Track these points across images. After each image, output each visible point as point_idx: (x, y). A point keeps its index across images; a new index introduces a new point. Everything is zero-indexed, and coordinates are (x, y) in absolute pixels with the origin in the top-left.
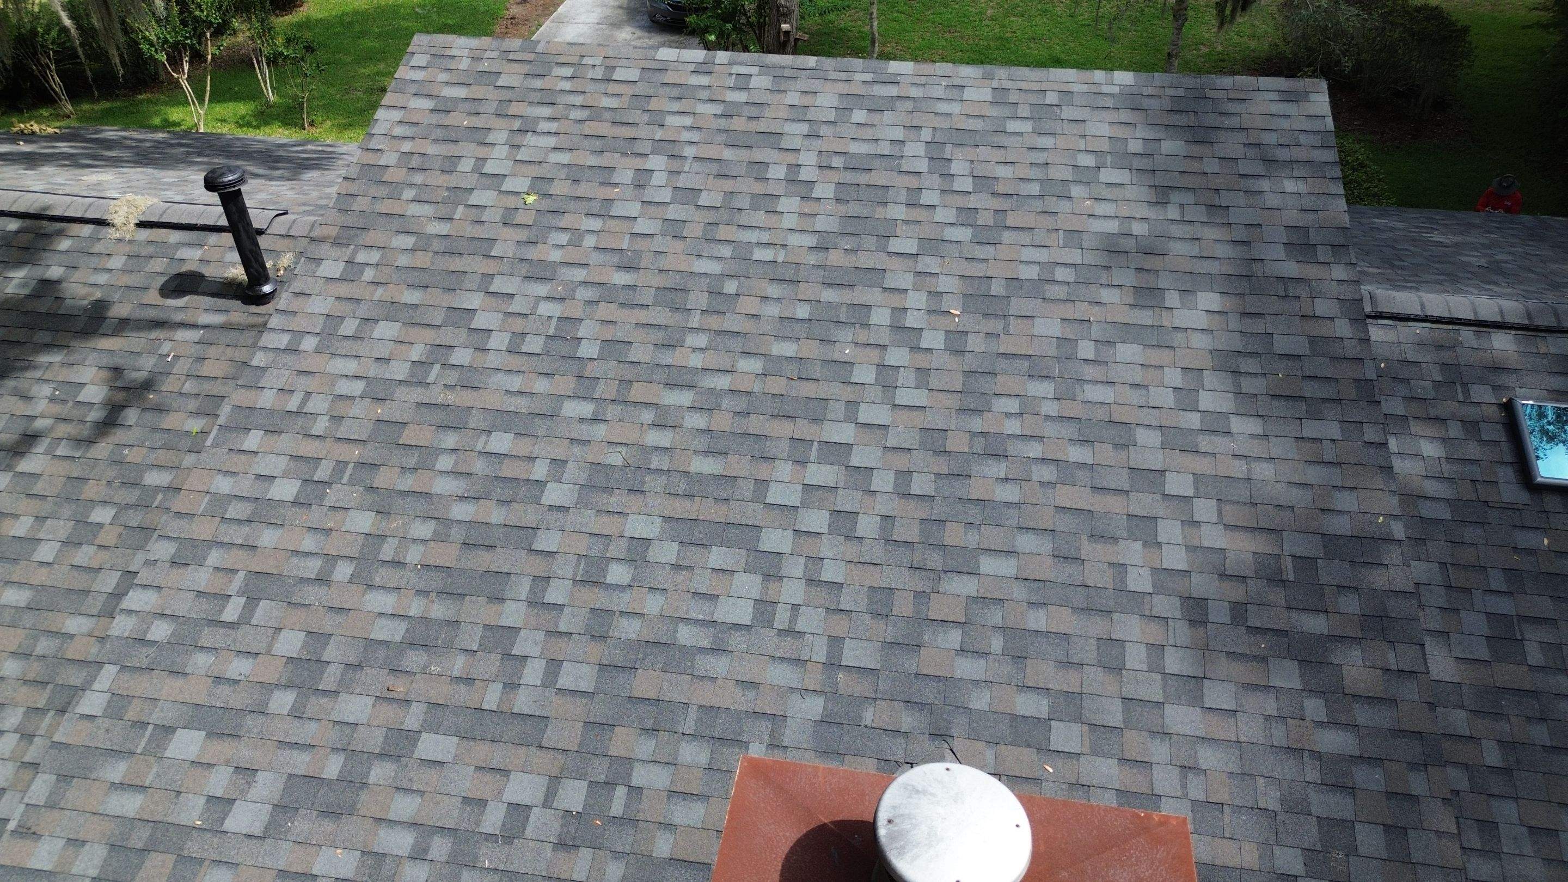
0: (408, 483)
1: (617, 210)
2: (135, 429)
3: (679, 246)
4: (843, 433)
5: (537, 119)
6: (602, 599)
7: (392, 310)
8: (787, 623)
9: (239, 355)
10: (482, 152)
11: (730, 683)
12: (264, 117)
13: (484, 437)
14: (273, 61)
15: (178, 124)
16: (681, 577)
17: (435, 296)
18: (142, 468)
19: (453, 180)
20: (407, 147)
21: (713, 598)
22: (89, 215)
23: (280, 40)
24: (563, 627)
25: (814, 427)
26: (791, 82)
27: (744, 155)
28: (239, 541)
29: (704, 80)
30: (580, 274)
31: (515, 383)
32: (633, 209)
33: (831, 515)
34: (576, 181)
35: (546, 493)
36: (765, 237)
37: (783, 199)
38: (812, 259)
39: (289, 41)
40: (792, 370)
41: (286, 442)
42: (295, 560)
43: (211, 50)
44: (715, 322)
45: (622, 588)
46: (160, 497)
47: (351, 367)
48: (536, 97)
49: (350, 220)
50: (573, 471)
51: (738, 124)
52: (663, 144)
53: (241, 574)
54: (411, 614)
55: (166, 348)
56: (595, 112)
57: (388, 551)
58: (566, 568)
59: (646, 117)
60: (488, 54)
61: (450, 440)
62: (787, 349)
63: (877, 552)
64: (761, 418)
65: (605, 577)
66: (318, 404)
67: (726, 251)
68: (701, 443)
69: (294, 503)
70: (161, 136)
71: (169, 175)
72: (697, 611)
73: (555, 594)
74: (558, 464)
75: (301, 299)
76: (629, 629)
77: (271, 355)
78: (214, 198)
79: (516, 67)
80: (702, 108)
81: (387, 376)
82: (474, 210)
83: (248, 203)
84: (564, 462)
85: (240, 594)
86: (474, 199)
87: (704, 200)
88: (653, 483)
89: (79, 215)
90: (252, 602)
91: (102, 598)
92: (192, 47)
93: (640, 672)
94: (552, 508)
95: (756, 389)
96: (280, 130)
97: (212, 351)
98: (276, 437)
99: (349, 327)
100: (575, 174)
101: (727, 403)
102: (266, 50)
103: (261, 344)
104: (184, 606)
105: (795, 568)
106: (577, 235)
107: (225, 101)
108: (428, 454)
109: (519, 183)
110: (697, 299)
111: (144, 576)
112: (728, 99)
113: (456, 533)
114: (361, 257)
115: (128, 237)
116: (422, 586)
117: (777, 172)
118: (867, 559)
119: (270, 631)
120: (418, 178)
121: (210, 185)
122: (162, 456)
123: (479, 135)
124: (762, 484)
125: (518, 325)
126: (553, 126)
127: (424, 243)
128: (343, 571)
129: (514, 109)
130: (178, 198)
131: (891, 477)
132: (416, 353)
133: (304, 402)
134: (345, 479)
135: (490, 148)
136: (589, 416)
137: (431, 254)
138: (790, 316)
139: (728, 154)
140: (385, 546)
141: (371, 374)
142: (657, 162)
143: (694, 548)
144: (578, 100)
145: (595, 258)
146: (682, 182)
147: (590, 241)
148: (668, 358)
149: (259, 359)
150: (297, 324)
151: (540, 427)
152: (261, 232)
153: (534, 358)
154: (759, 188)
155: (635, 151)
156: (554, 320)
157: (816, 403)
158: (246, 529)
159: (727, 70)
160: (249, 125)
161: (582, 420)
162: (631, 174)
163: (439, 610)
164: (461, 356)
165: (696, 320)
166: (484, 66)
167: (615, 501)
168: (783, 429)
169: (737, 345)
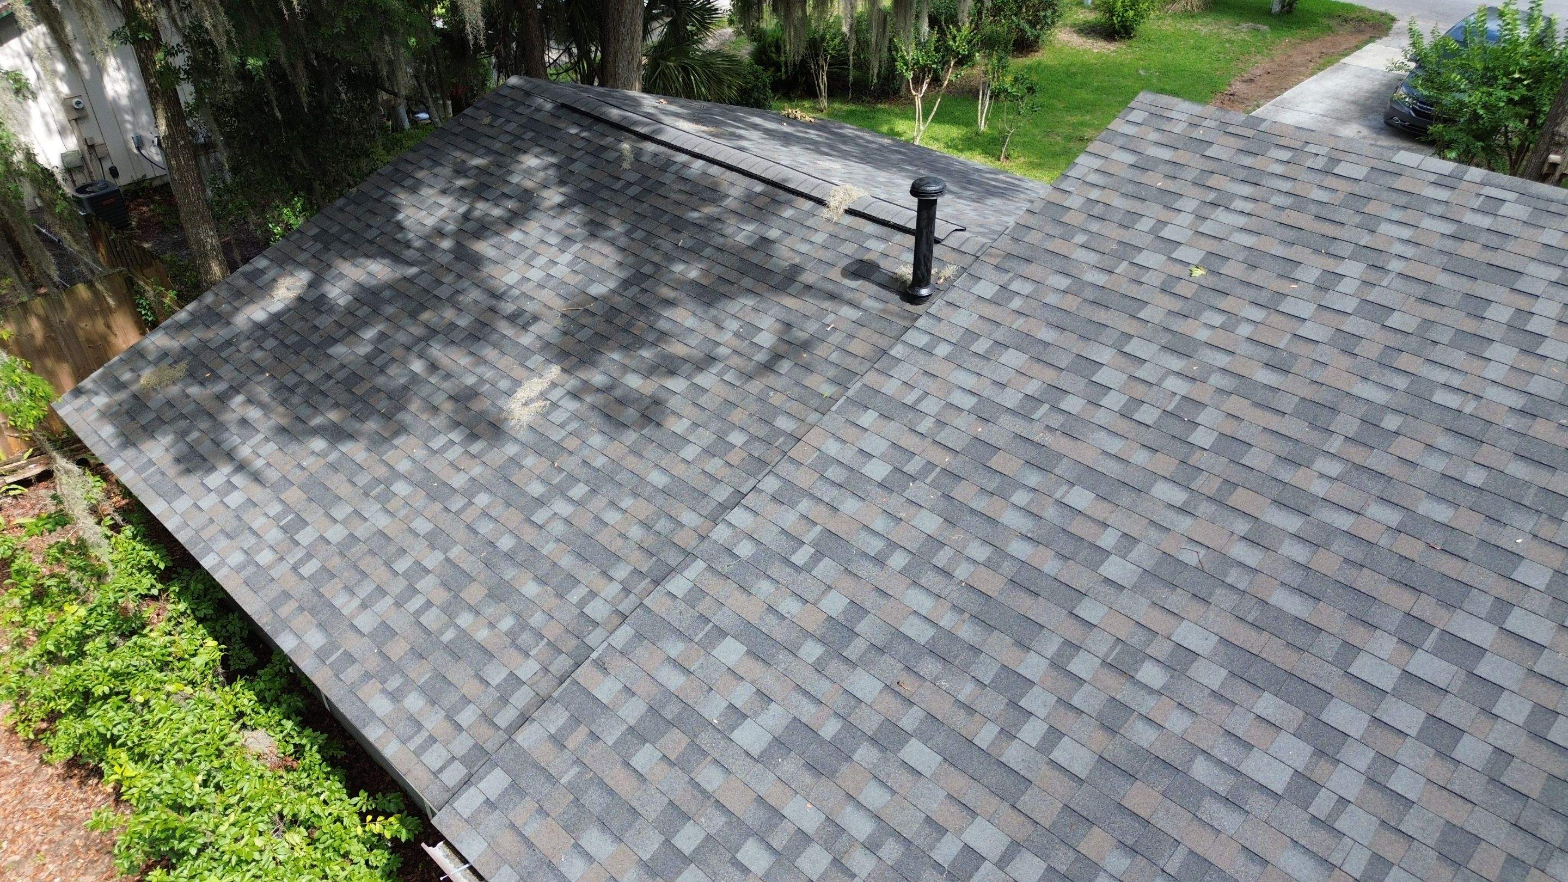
0: (980, 504)
1: (1286, 306)
2: (784, 378)
3: (1346, 361)
4: (1482, 634)
5: (1233, 196)
6: (1124, 692)
7: (1025, 341)
8: (1327, 811)
9: (883, 342)
10: (1165, 215)
11: (1234, 844)
12: (970, 143)
13: (1065, 488)
14: (995, 96)
15: (900, 135)
16: (1218, 708)
17: (1069, 341)
18: (777, 410)
19: (1127, 236)
20: (1095, 194)
21: (1249, 746)
22: (814, 194)
23: (1009, 78)
24: (1076, 701)
25: (1442, 612)
26: (1557, 219)
27: (1465, 285)
28: (827, 500)
29: (1443, 194)
30: (1222, 360)
31: (1115, 446)
32: (1306, 310)
33: (1427, 718)
34: (1253, 267)
35: (1106, 564)
36: (1456, 381)
37: (1496, 345)
38: (1511, 422)
39: (1016, 80)
40: (1437, 538)
41: (893, 430)
42: (863, 534)
43: (949, 75)
44: (1358, 455)
45: (1151, 691)
46: (781, 440)
47: (969, 381)
48: (1242, 174)
49: (1017, 249)
50: (1138, 553)
51: (1469, 249)
52: (1365, 251)
53: (819, 528)
54: (941, 624)
55: (830, 319)
56: (1300, 202)
57: (942, 559)
58: (1100, 645)
59: (1357, 219)
60: (1206, 123)
61: (1033, 478)
62: (1442, 513)
63: (1476, 788)
64: (1377, 576)
65: (1136, 671)
66: (930, 406)
67: (1401, 383)
68: (1295, 577)
69: (880, 485)
70: (886, 141)
71: (882, 176)
72: (1223, 750)
73: (1081, 665)
74: (1129, 540)
75: (950, 309)
76: (1144, 735)
77: (908, 350)
78: (914, 202)
79: (1231, 141)
80: (1427, 223)
81: (999, 400)
82: (1136, 269)
83: (938, 215)
84: (1136, 541)
85: (814, 544)
86: (1140, 259)
87: (1395, 320)
88: (1220, 596)
89: (806, 191)
90: (818, 555)
91: (714, 504)
92: (935, 71)
93: (1138, 782)
94: (1107, 580)
95: (1382, 542)
96: (979, 157)
97: (863, 332)
98: (886, 422)
99: (981, 346)
100: (1254, 259)
101: (1338, 545)
102: (994, 85)
103: (904, 338)
104: (769, 536)
105: (1361, 758)
106: (1233, 319)
107: (944, 122)
108: (1009, 484)
109: (1191, 254)
110: (1347, 424)
111: (749, 500)
112: (1465, 220)
113: (1008, 568)
114: (1016, 286)
115: (835, 219)
116: (959, 603)
117: (1500, 314)
118: (1457, 789)
119: (823, 587)
120: (1095, 226)
121: (915, 191)
122: (795, 407)
123: (1168, 199)
124: (1350, 650)
125: (1139, 391)
126: (1249, 207)
127: (1077, 287)
128: (898, 560)
129: (1213, 181)
130: (883, 196)
131: (1527, 708)
132: (1032, 387)
133: (920, 400)
134: (928, 480)
135: (1175, 214)
136: (1178, 505)
137: (1080, 300)
138: (1457, 476)
139: (1443, 279)
140: (941, 553)
141: (985, 394)
142: (1353, 269)
143: (1244, 684)
144: (1286, 186)
145: (1244, 348)
146: (1374, 295)
147: (1245, 330)
148: (1287, 474)
149: (898, 351)
150: (941, 330)
151: (1126, 498)
152: (938, 241)
153: (1143, 428)
154: (1470, 325)
155: (1331, 250)
156: (1178, 398)
157: (1454, 585)
158: (835, 492)
159: (1476, 189)
160: (955, 147)
161: (1170, 506)
162: (1317, 273)
163: (967, 632)
164: (1073, 404)
165: (1335, 445)
166: (1199, 133)
167: (1176, 600)
168: (1403, 600)
169: (1377, 487)
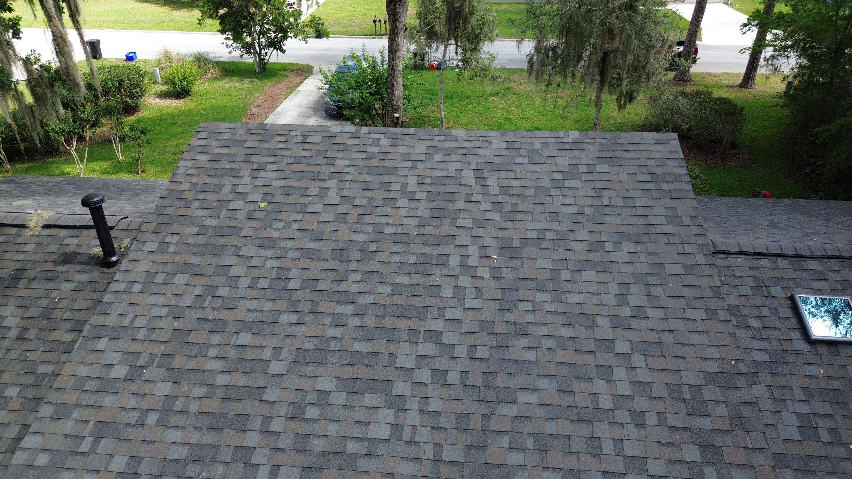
0: (192, 364)
1: (310, 209)
2: (34, 341)
3: (344, 227)
4: (438, 325)
5: (266, 164)
6: (303, 428)
7: (184, 268)
8: (410, 437)
9: (96, 296)
10: (236, 181)
11: (378, 474)
12: (117, 168)
13: (235, 336)
14: (122, 139)
15: (69, 174)
16: (349, 412)
17: (209, 259)
18: (37, 363)
19: (220, 197)
20: (195, 180)
21: (367, 424)
22: (15, 222)
23: (127, 129)
24: (280, 446)
25: (421, 323)
26: (402, 141)
27: (378, 178)
28: (91, 404)
29: (356, 141)
30: (290, 244)
31: (253, 305)
32: (319, 208)
33: (432, 372)
34: (288, 195)
35: (270, 367)
36: (391, 221)
37: (399, 200)
38: (417, 231)
39: (132, 129)
40: (408, 291)
41: (121, 344)
42: (124, 413)
43: (88, 134)
44: (364, 267)
45: (314, 420)
46: (46, 380)
47: (161, 300)
48: (266, 152)
49: (162, 220)
50: (285, 354)
51: (374, 163)
52: (334, 174)
53: (92, 423)
54: (191, 442)
55: (55, 294)
56: (298, 159)
57: (179, 405)
58: (282, 410)
59: (325, 161)
60: (239, 131)
61: (216, 339)
62: (406, 280)
63: (459, 393)
64: (391, 318)
65: (304, 414)
66: (140, 322)
67: (370, 229)
68: (358, 334)
69: (125, 380)
70: (59, 179)
71: (62, 201)
72: (358, 432)
73: (276, 426)
74: (278, 349)
75: (133, 263)
76: (319, 445)
77: (114, 295)
78: (87, 210)
79: (255, 137)
80: (354, 155)
81: (181, 304)
82: (231, 212)
83: (106, 213)
84: (280, 348)
85: (91, 435)
86: (231, 206)
87: (357, 202)
88: (331, 358)
89: (10, 222)
90: (98, 439)
91: (8, 442)
92: (78, 133)
93: (325, 470)
94: (274, 375)
95: (388, 302)
96: (125, 175)
97: (81, 295)
98: (115, 342)
99: (160, 278)
100: (287, 191)
101: (373, 311)
102: (119, 134)
103: (109, 289)
104: (57, 444)
105: (413, 404)
106: (288, 223)
107: (95, 161)
108: (204, 346)
109: (257, 197)
110: (355, 255)
111: (35, 427)
112: (368, 151)
113: (219, 392)
114: (168, 239)
115: (37, 234)
116: (198, 425)
117: (395, 187)
118: (454, 397)
119: (108, 457)
120: (201, 196)
121: (85, 203)
122: (49, 356)
123: (234, 173)
124: (393, 356)
125: (255, 273)
126: (275, 167)
127: (203, 230)
128: (152, 418)
129: (253, 159)
130: (66, 212)
131: (465, 348)
132: (198, 291)
133: (133, 321)
134: (155, 364)
135: (240, 179)
136: (295, 322)
137: (207, 236)
138: (406, 262)
139: (369, 178)
140: (177, 402)
141: (172, 303)
142: (332, 184)
143: (355, 395)
144: (289, 153)
145: (298, 235)
146: (345, 193)
147: (295, 226)
148: (339, 287)
149: (108, 298)
150: (131, 277)
151: (268, 329)
152: (112, 228)
153: (263, 290)
154: (387, 195)
155: (319, 178)
156: (276, 269)
157: (422, 309)
158: (95, 396)
159: (367, 136)
160: (108, 172)
161: (291, 324)
162: (317, 190)
163: (208, 439)
164: (223, 291)
165: (354, 266)
166: (238, 137)
167: (310, 369)
168: (404, 324)
169: (377, 278)
